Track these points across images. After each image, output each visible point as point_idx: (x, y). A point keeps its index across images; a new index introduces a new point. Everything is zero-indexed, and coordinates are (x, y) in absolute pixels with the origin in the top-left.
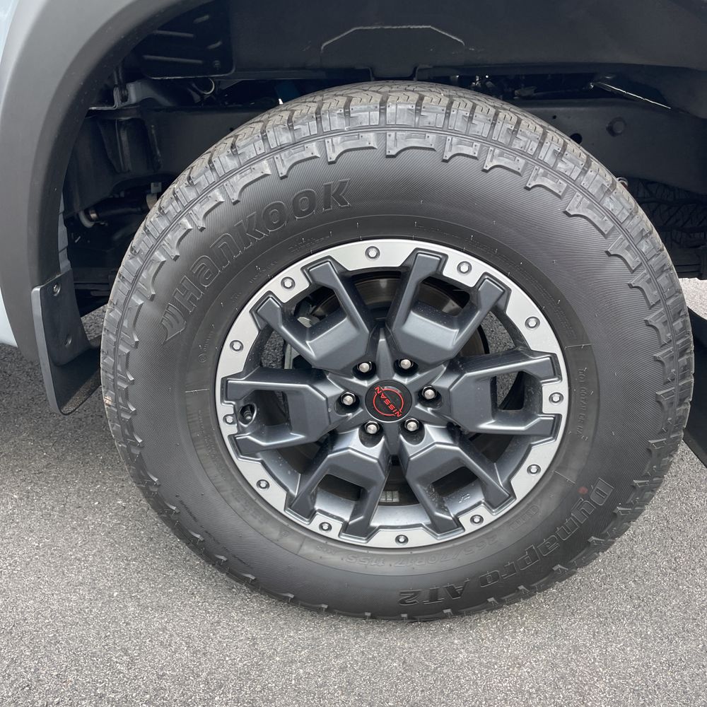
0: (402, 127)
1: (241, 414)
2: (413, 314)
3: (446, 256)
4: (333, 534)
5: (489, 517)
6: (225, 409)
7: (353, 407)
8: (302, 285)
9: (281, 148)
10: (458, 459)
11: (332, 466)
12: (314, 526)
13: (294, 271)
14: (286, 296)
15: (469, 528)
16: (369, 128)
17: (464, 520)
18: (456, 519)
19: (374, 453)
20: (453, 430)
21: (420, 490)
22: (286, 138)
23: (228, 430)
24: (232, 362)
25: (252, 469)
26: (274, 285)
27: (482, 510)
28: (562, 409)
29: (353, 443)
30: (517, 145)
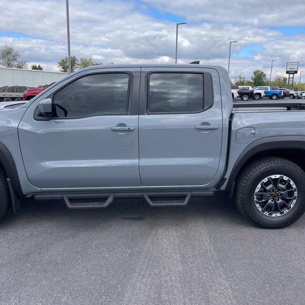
0: (280, 163)
1: (257, 198)
2: (279, 184)
3: (284, 177)
4: (267, 215)
5: (288, 211)
6: (255, 197)
7: (270, 196)
8: (267, 180)
9: (267, 165)
10: (284, 203)
11: (268, 204)
12: (265, 214)
13: (266, 179)
14: (265, 182)
15: (285, 213)
16: (277, 163)
17: (285, 212)
18: (283, 212)
19: (273, 202)
20: (283, 199)
21: (279, 207)
22: (267, 164)
23: (255, 200)
24: (257, 190)
25: (258, 205)
26: (264, 180)
27: (287, 210)
28: (296, 195)
29: (270, 201)
30: (292, 165)
